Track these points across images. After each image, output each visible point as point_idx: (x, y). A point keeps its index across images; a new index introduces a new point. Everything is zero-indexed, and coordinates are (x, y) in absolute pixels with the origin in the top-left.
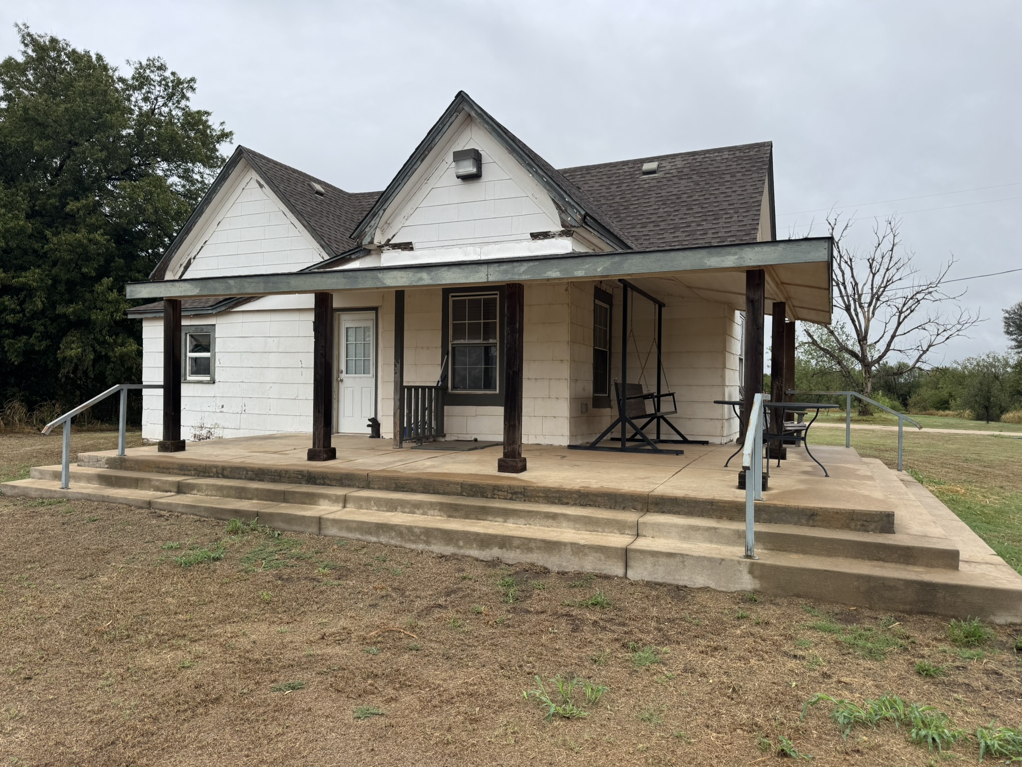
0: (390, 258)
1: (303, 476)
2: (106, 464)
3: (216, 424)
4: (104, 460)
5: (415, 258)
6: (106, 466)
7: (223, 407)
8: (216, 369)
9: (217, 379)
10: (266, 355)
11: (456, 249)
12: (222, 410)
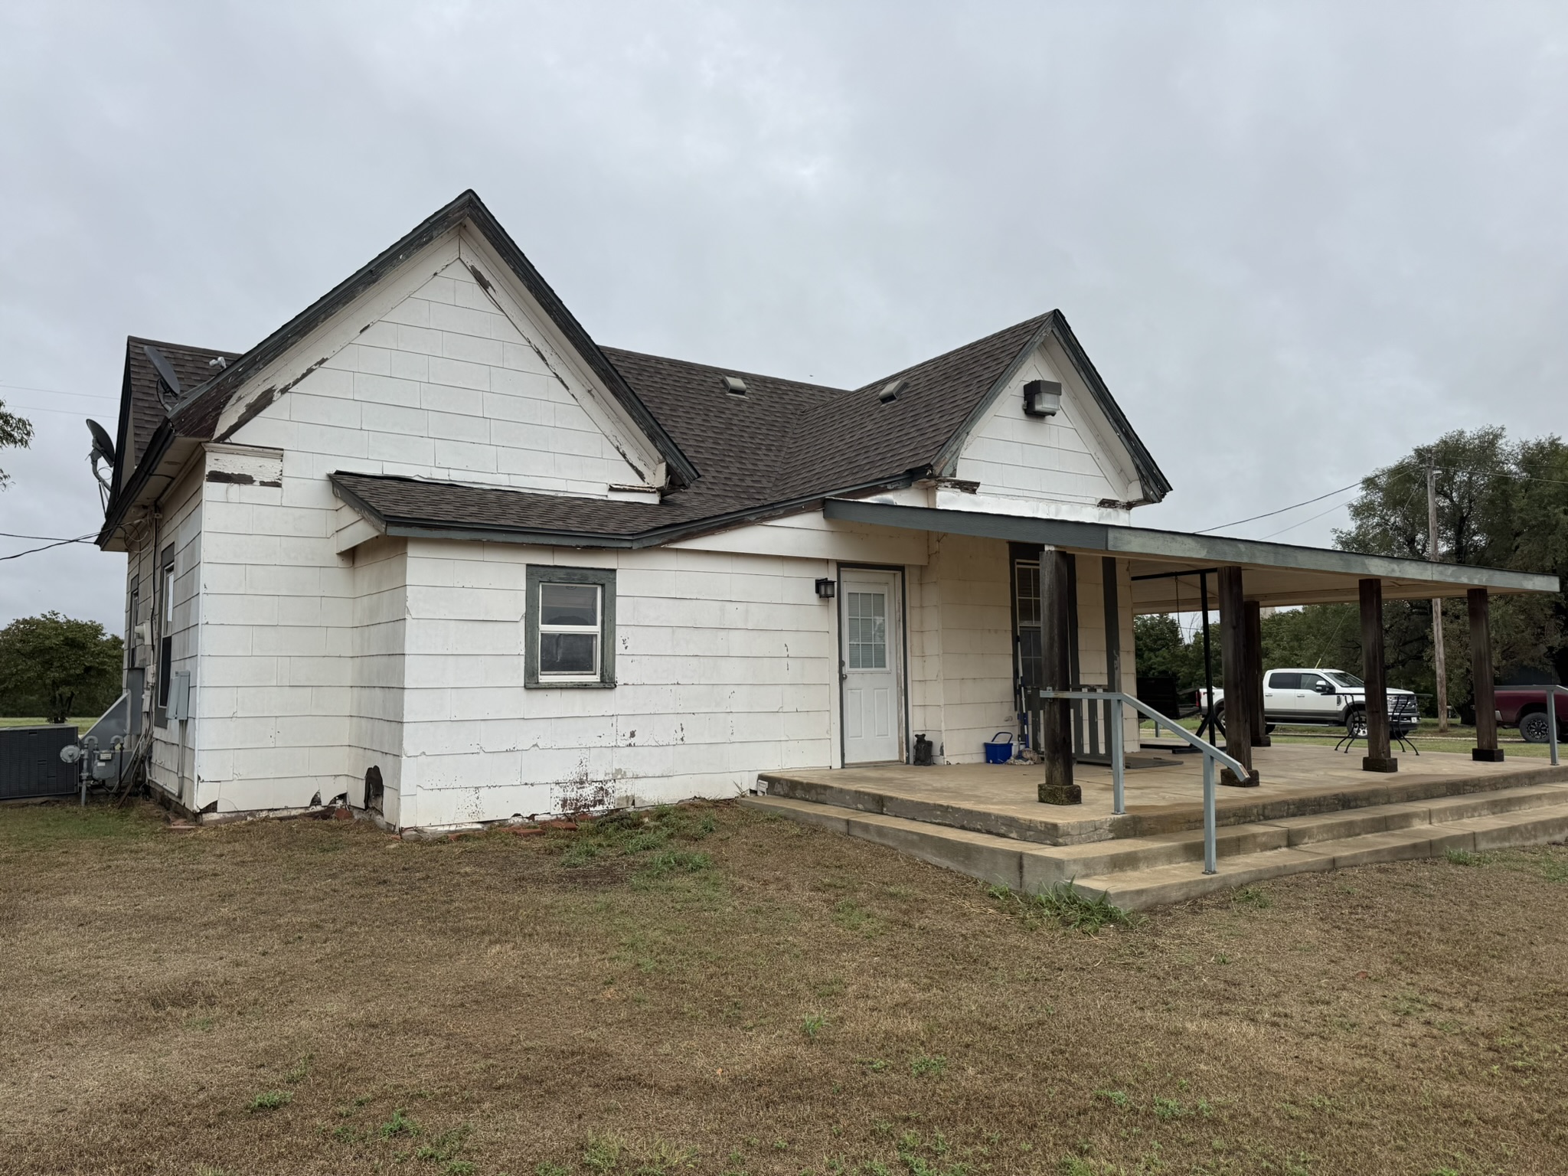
0: (948, 499)
1: (1339, 800)
2: (1111, 831)
3: (619, 771)
4: (1106, 827)
5: (976, 504)
6: (1111, 836)
7: (633, 735)
8: (618, 658)
9: (620, 677)
10: (723, 633)
11: (1022, 502)
12: (633, 741)
